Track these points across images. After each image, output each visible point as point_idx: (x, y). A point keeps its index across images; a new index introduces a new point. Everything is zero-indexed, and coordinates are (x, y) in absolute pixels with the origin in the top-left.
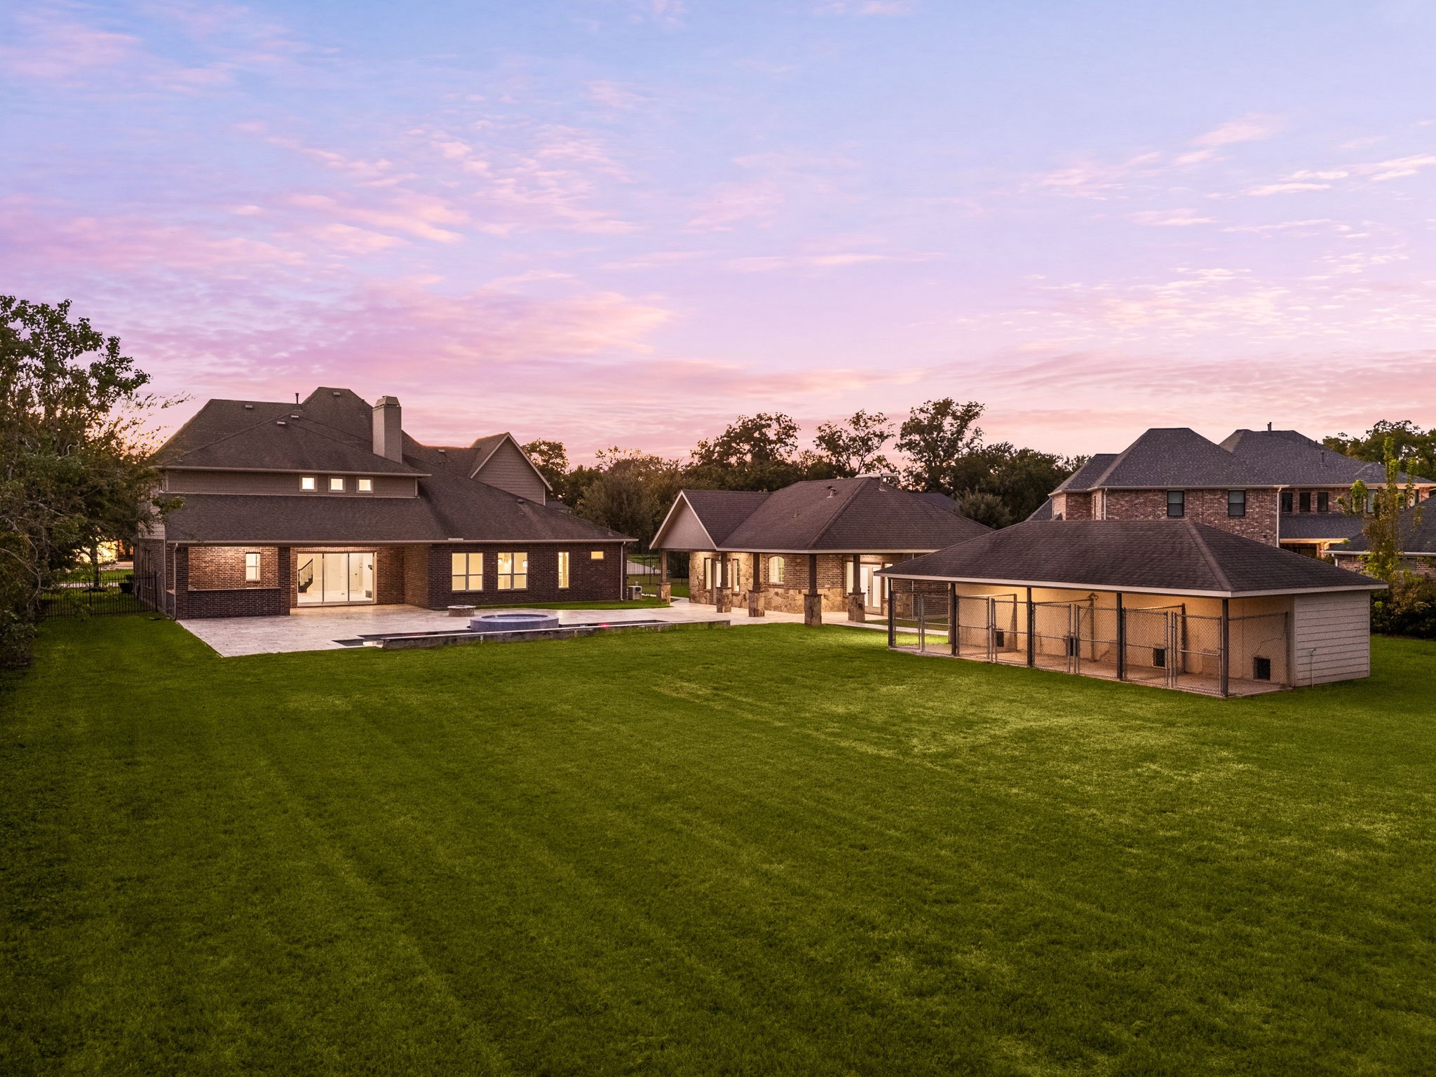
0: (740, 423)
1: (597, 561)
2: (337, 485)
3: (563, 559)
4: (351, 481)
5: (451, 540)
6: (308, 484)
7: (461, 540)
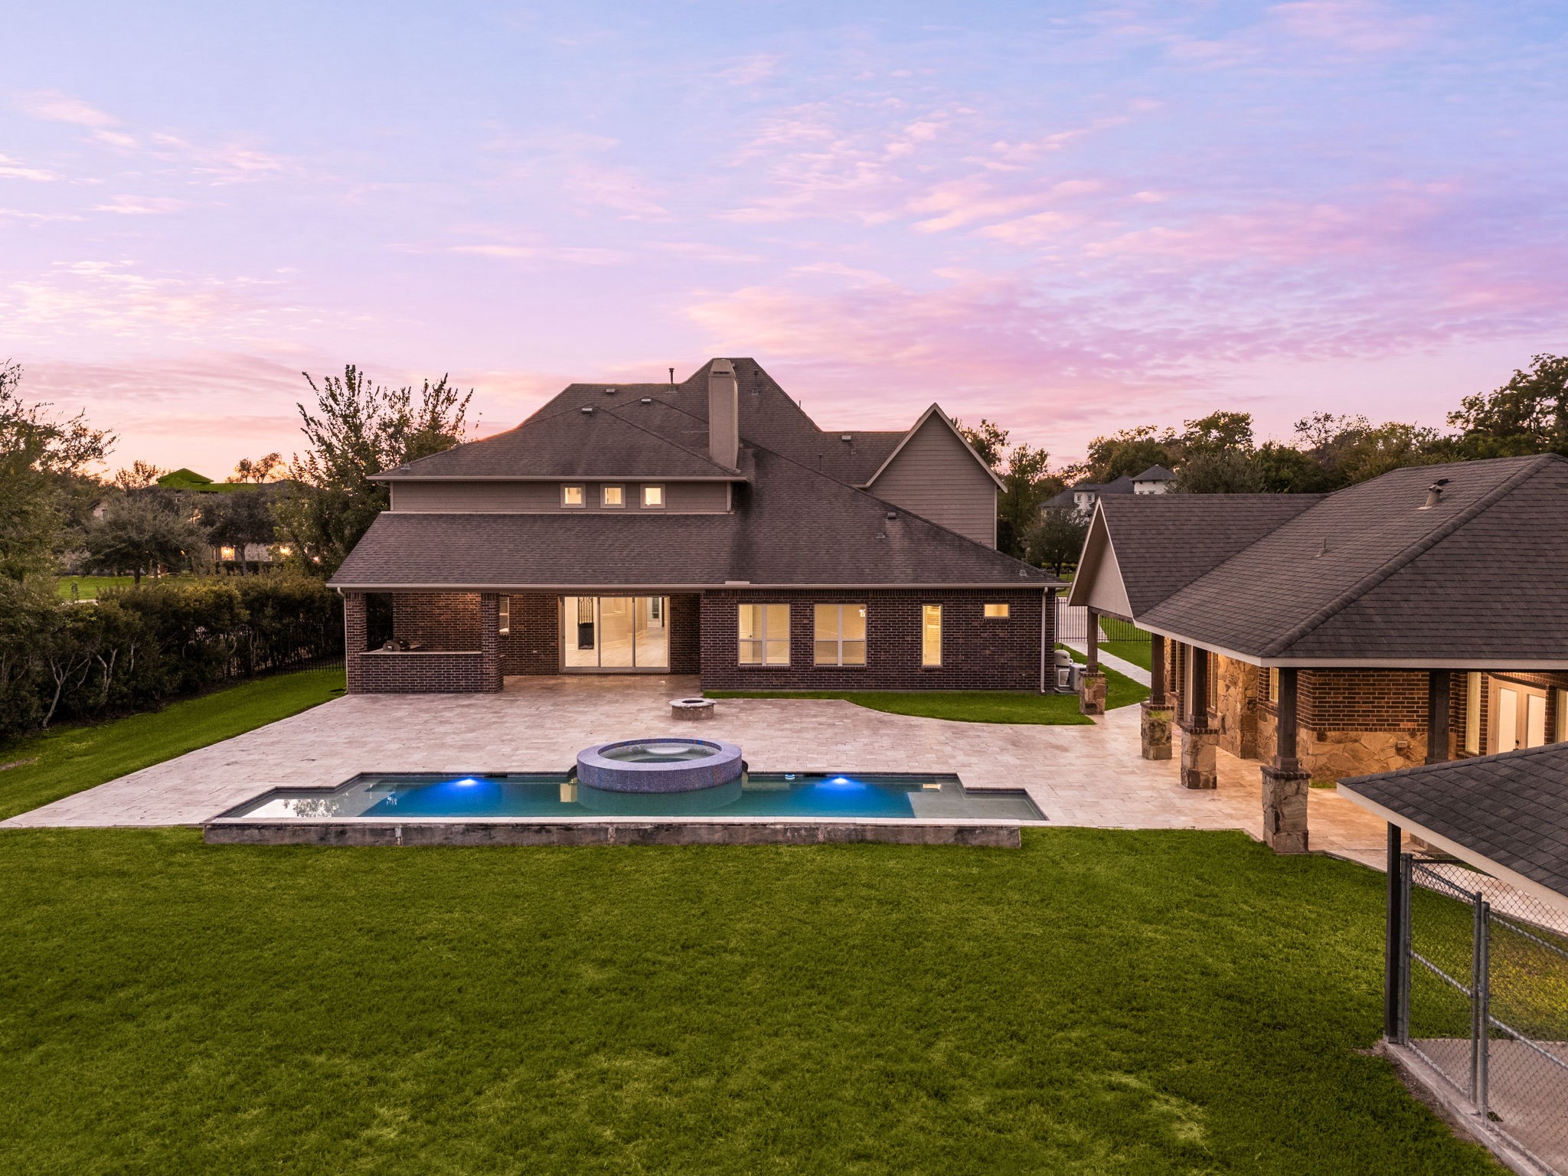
0: (1537, 367)
1: (995, 622)
2: (613, 497)
3: (932, 620)
4: (633, 489)
5: (729, 584)
6: (573, 497)
7: (745, 584)
